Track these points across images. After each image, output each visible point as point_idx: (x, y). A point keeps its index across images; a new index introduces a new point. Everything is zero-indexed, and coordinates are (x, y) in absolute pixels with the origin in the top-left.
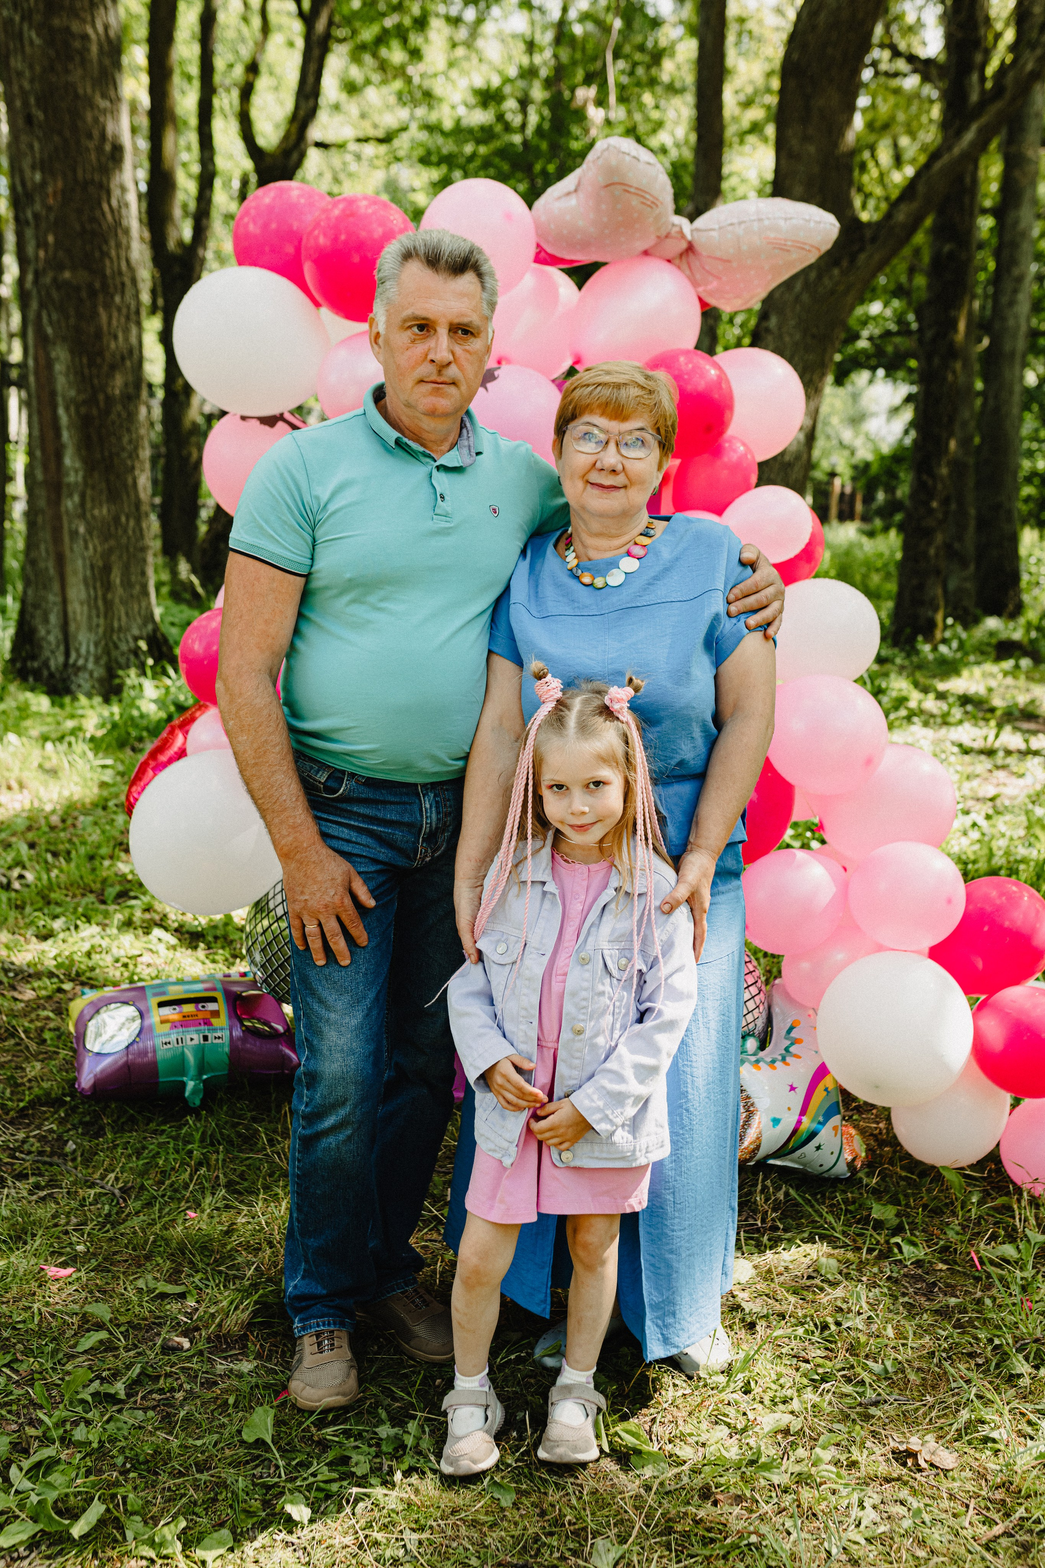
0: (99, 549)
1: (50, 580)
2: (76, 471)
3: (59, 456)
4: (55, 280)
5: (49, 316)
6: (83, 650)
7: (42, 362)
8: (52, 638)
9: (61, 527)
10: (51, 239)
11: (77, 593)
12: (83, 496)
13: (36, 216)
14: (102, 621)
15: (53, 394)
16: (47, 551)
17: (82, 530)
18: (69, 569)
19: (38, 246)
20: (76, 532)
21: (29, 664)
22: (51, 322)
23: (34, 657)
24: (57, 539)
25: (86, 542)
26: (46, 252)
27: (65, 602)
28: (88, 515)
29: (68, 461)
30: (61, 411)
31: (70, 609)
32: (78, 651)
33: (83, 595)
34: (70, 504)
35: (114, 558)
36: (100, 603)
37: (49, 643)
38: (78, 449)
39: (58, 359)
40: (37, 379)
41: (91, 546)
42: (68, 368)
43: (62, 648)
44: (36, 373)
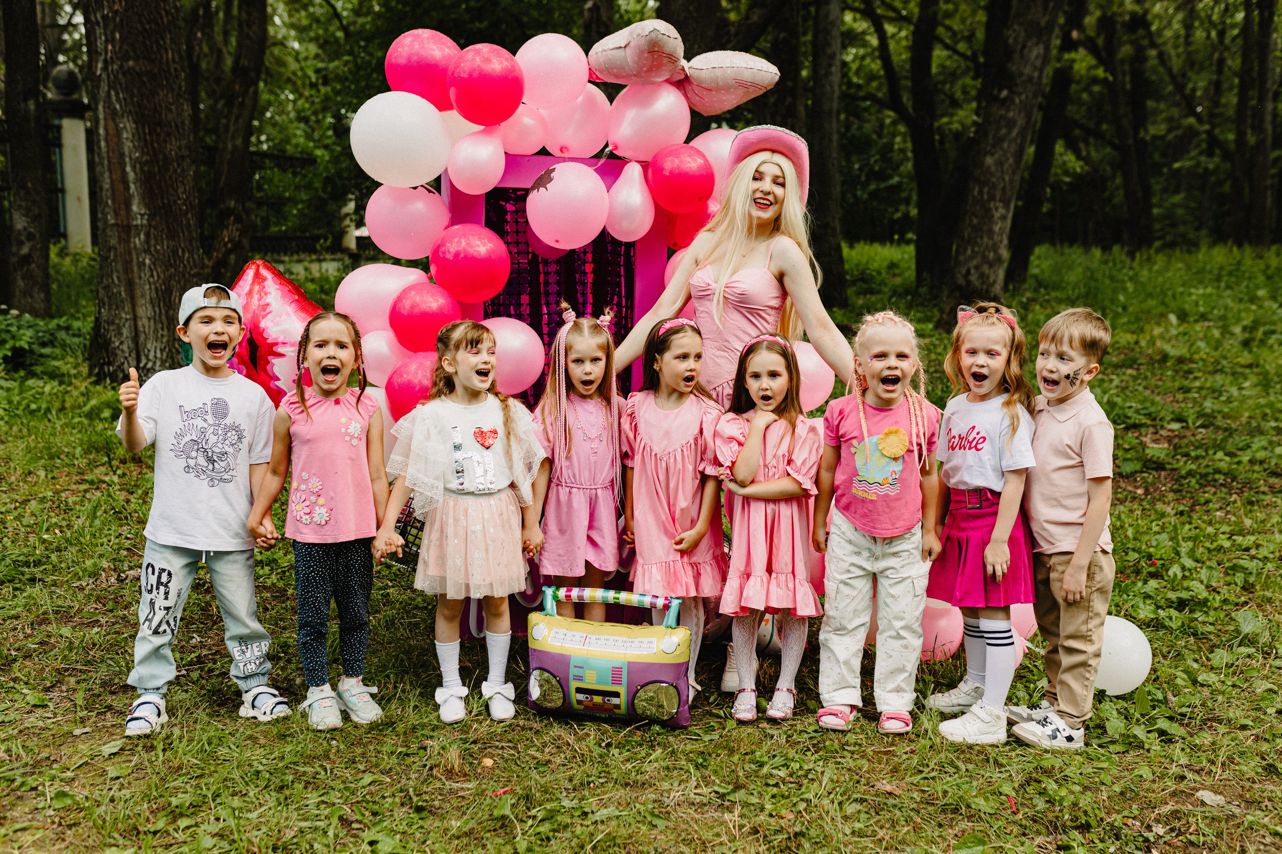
0: (162, 276)
1: (122, 301)
2: (142, 215)
3: (128, 205)
4: (121, 67)
5: (117, 94)
6: (151, 356)
7: (111, 132)
8: (125, 347)
9: (131, 260)
10: (118, 36)
11: (145, 311)
12: (148, 235)
13: (105, 18)
14: (165, 333)
15: (122, 155)
16: (118, 278)
17: (147, 261)
18: (138, 292)
19: (107, 41)
20: (144, 263)
21: (106, 368)
22: (118, 100)
23: (109, 364)
24: (128, 269)
25: (151, 270)
26: (114, 46)
27: (135, 318)
28: (152, 249)
29: (135, 208)
30: (128, 169)
31: (140, 324)
32: (147, 356)
33: (150, 313)
34: (138, 241)
35: (173, 283)
36: (163, 318)
37: (123, 351)
38: (143, 198)
39: (125, 127)
40: (108, 145)
41: (155, 274)
42: (133, 136)
43: (134, 355)
44: (106, 140)
